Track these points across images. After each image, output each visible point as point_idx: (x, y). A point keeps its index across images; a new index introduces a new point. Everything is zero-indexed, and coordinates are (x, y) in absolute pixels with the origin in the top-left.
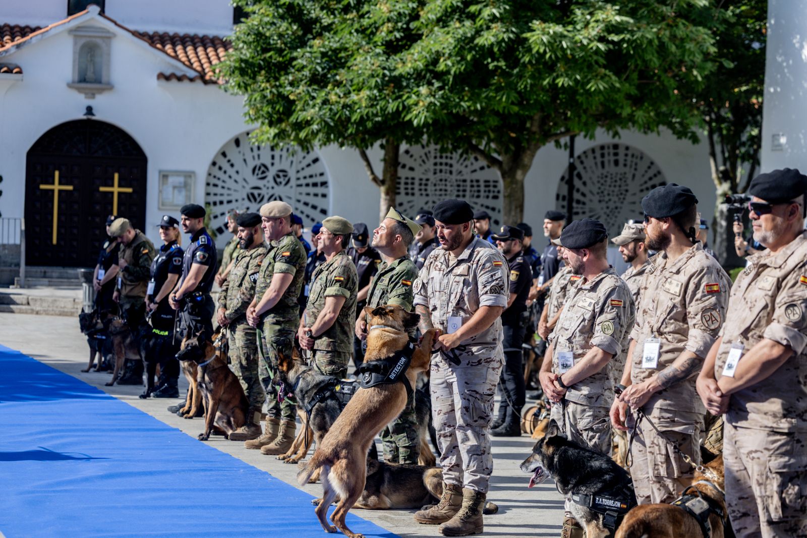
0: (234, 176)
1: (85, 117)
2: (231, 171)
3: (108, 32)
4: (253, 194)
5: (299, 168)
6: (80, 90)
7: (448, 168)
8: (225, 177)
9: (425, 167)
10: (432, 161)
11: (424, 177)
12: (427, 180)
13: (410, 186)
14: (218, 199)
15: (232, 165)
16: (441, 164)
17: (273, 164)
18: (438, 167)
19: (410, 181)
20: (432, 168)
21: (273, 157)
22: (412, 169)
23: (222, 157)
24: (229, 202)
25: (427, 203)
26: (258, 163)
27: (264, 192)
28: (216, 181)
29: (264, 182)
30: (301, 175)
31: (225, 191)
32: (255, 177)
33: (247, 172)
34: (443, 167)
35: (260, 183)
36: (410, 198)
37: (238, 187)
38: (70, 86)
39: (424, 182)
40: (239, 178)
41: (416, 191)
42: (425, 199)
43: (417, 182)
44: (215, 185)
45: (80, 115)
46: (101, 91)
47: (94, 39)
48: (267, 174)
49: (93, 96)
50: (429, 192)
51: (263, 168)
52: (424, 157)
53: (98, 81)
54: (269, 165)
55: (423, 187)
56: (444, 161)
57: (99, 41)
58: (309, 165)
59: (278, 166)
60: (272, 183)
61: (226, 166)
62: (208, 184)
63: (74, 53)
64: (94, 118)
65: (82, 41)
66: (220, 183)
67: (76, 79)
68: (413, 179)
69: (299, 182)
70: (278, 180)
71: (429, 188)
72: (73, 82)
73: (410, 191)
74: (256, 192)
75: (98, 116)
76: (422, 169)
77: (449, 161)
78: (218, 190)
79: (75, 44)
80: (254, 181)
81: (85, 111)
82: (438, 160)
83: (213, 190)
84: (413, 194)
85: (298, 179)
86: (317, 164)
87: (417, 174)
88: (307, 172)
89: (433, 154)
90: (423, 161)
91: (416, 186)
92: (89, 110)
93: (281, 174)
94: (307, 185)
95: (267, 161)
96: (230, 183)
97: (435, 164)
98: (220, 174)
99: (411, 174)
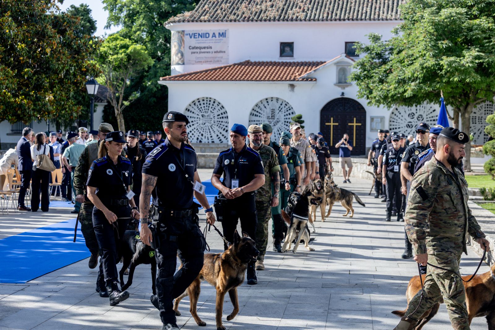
0: (401, 118)
1: (341, 97)
2: (400, 116)
3: (349, 63)
4: (408, 125)
5: (428, 114)
6: (339, 86)
7: (491, 112)
8: (397, 118)
9: (481, 112)
10: (484, 109)
11: (480, 116)
12: (482, 117)
13: (474, 120)
14: (394, 127)
15: (400, 113)
16: (488, 110)
17: (416, 113)
18: (486, 112)
19: (474, 118)
20: (484, 112)
21: (417, 110)
22: (475, 113)
23: (396, 110)
24: (399, 128)
25: (482, 127)
26: (410, 112)
27: (413, 124)
28: (393, 120)
29: (413, 120)
30: (428, 116)
31: (397, 124)
32: (409, 118)
33: (406, 116)
34: (489, 112)
35: (412, 120)
36: (474, 125)
37: (403, 122)
38: (335, 85)
39: (480, 118)
40: (403, 118)
41: (477, 122)
42: (481, 125)
43: (477, 118)
44: (393, 122)
45: (339, 96)
46: (347, 86)
47: (344, 67)
48: (414, 116)
49: (344, 88)
50: (482, 122)
51: (412, 114)
52: (480, 108)
53: (346, 82)
54: (415, 113)
55: (480, 120)
56: (489, 109)
57: (346, 67)
58: (431, 113)
59: (419, 113)
60: (416, 120)
61: (398, 114)
62: (391, 121)
63: (337, 72)
64: (344, 97)
65: (339, 67)
66: (395, 121)
67: (338, 82)
68: (476, 117)
69: (427, 120)
70: (419, 119)
71: (482, 120)
72: (336, 83)
73: (474, 122)
74: (410, 124)
75: (346, 96)
76: (479, 113)
77: (491, 109)
78: (395, 123)
79: (337, 68)
80: (409, 119)
81: (341, 94)
82: (486, 109)
83: (392, 123)
84: (476, 123)
85: (427, 118)
86: (435, 112)
87: (477, 115)
88: (431, 115)
89: (484, 107)
90: (480, 110)
91: (477, 120)
92: (343, 94)
93: (420, 116)
94: (431, 120)
95: (414, 112)
96: (399, 121)
97: (485, 111)
98: (395, 117)
99: (474, 115)
